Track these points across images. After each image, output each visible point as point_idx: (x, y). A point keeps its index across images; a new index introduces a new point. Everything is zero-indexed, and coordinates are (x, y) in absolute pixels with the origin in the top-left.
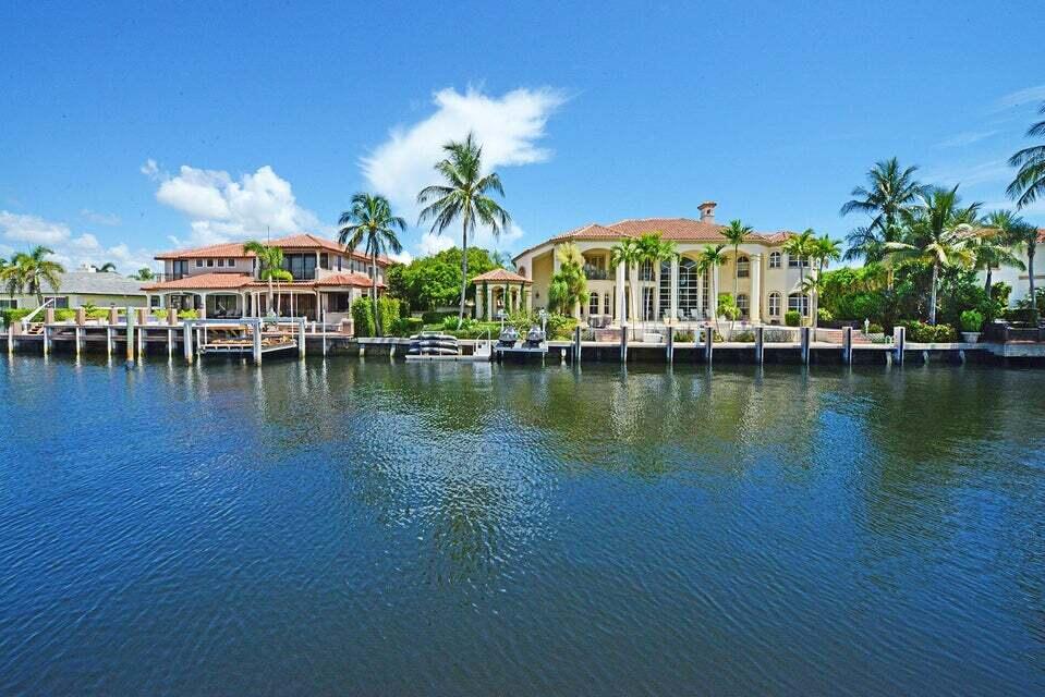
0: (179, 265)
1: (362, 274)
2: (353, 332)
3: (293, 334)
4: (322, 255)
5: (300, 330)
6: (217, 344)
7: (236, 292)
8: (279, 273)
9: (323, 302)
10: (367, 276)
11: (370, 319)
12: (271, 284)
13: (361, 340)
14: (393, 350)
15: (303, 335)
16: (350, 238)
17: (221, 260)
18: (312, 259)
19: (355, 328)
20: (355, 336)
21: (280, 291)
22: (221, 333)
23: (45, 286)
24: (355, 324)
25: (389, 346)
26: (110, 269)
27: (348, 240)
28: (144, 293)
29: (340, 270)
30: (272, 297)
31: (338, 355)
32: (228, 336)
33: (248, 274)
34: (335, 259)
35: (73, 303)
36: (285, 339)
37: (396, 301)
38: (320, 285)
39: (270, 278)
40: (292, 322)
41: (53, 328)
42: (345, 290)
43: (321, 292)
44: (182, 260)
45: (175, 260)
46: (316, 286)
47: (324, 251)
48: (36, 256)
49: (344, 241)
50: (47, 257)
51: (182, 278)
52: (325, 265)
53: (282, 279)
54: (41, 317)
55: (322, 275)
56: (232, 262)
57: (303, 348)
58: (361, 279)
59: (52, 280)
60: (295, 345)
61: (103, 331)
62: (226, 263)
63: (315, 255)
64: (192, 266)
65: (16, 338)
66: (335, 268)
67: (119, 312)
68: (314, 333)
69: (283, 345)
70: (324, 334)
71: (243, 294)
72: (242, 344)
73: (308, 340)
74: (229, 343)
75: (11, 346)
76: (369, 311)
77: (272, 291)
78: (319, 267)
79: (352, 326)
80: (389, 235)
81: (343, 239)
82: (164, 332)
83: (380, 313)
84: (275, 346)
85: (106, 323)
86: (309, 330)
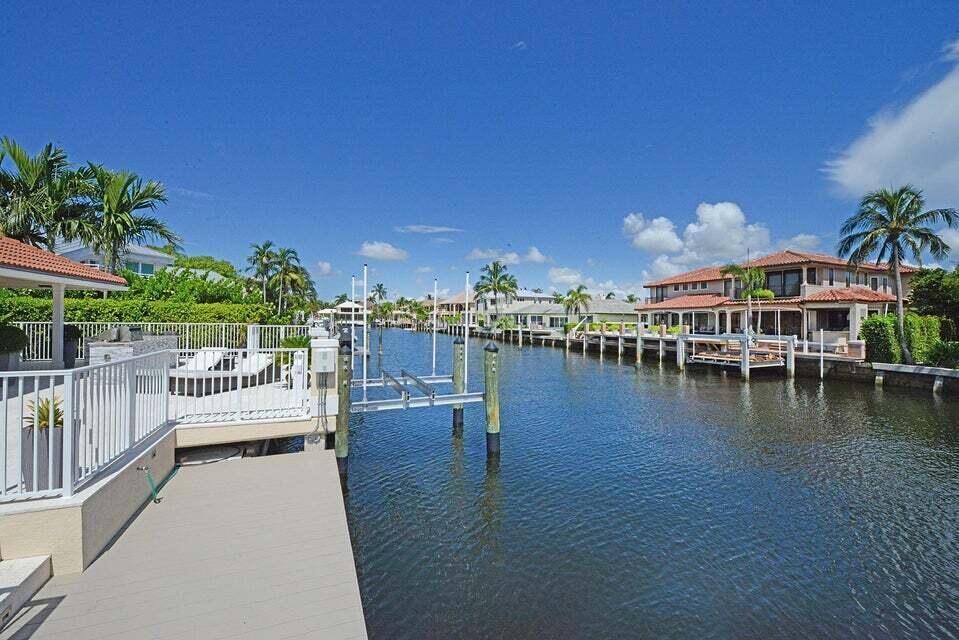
0: (660, 290)
1: (861, 286)
2: (863, 356)
3: (780, 352)
4: (808, 270)
5: (787, 349)
6: (703, 356)
7: (710, 310)
8: (760, 292)
9: (809, 321)
10: (868, 288)
11: (893, 340)
12: (750, 302)
13: (876, 365)
14: (938, 383)
15: (792, 354)
16: (856, 246)
17: (694, 284)
18: (796, 275)
19: (867, 351)
20: (866, 360)
21: (760, 309)
22: (702, 346)
23: (582, 309)
24: (867, 346)
25: (932, 378)
26: (612, 296)
27: (853, 250)
28: (637, 312)
29: (831, 284)
30: (751, 314)
31: (841, 380)
32: (709, 349)
33: (719, 295)
34: (826, 273)
35: (596, 320)
36: (771, 357)
37: (934, 320)
38: (809, 301)
39: (750, 297)
40: (778, 340)
41: (588, 335)
42: (846, 306)
43: (808, 309)
44: (663, 287)
45: (657, 287)
46: (803, 303)
47: (812, 265)
48: (579, 290)
49: (847, 250)
50: (583, 292)
51: (662, 301)
52: (812, 281)
53: (763, 298)
54: (582, 328)
55: (809, 291)
56: (704, 286)
57: (792, 367)
58: (861, 292)
59: (586, 305)
60: (783, 364)
61: (616, 339)
62: (699, 286)
63: (800, 271)
64: (671, 291)
65: (571, 341)
66: (826, 283)
67: (626, 325)
68: (806, 352)
69: (771, 362)
70: (822, 354)
71: (716, 312)
72: (727, 358)
73: (797, 360)
74: (714, 357)
75: (568, 344)
76: (891, 331)
77: (751, 309)
78: (805, 283)
79: (863, 348)
80: (925, 236)
81: (844, 249)
82: (656, 342)
83: (909, 334)
84: (762, 362)
85: (618, 334)
86: (800, 348)
